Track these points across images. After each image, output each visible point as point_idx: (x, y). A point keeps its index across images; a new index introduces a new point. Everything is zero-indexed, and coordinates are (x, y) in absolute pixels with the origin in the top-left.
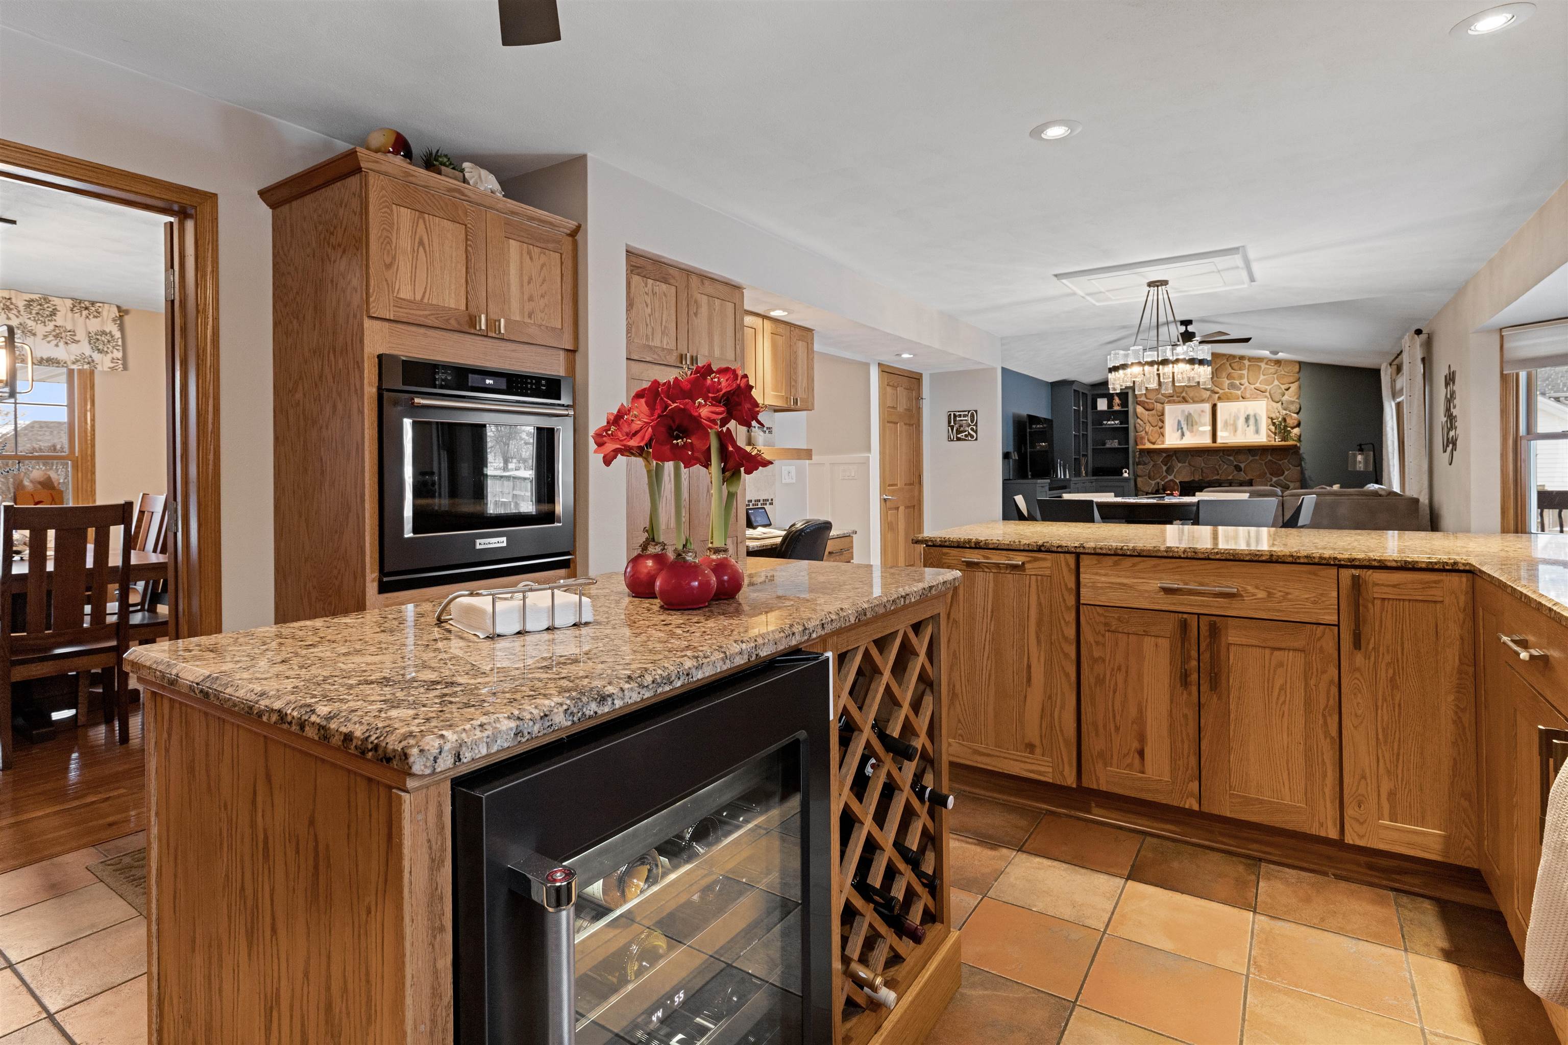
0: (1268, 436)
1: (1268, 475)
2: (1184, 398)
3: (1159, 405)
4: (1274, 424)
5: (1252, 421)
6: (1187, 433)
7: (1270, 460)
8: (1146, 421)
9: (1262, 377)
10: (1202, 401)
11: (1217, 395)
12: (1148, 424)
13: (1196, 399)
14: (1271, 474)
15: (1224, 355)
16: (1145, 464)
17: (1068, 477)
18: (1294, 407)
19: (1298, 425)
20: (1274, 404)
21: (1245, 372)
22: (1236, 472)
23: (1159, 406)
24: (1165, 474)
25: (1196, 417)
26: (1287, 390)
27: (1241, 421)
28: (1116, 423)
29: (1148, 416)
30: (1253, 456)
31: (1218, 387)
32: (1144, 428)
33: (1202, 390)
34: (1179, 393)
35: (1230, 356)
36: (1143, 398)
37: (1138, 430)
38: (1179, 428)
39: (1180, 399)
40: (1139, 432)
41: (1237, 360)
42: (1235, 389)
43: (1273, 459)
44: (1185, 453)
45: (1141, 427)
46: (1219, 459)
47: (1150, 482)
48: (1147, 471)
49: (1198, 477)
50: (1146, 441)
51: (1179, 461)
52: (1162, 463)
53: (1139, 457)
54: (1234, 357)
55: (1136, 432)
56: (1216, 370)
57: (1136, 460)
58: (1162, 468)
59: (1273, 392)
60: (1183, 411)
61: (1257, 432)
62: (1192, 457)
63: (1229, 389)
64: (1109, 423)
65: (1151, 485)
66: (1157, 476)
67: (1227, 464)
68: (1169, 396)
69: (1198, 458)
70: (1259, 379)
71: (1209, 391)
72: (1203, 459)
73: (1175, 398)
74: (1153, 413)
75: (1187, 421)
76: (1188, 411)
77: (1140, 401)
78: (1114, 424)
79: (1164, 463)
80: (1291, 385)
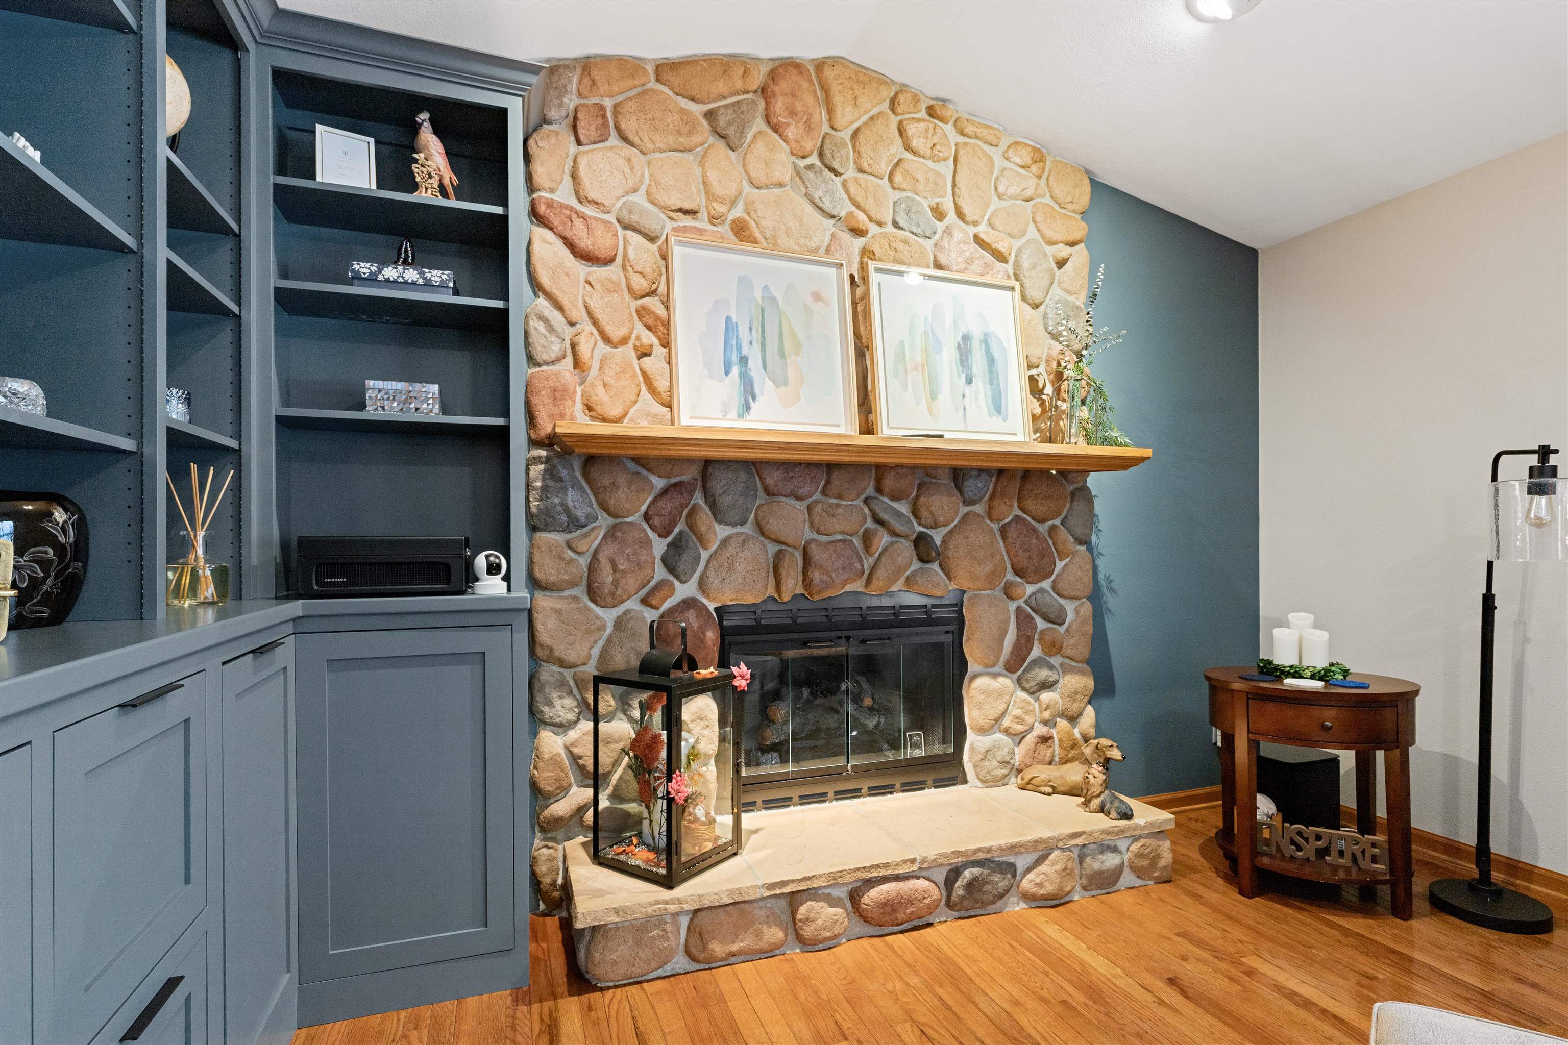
1: (1010, 576)
2: (739, 226)
3: (635, 239)
5: (978, 362)
6: (765, 388)
7: (1017, 518)
8: (578, 313)
9: (995, 204)
10: (810, 255)
11: (860, 242)
12: (588, 327)
13: (787, 241)
14: (1017, 572)
15: (882, 80)
16: (574, 524)
20: (1027, 308)
22: (916, 565)
23: (640, 250)
24: (660, 573)
25: (791, 317)
26: (1061, 264)
27: (948, 355)
28: (428, 275)
29: (588, 287)
30: (967, 502)
31: (864, 211)
32: (573, 346)
33: (809, 208)
34: (721, 200)
35: (903, 88)
36: (564, 195)
37: (541, 356)
38: (735, 358)
39: (725, 229)
40: (547, 363)
41: (923, 114)
42: (918, 225)
43: (1025, 516)
44: (743, 476)
45: (553, 338)
46: (866, 510)
47: (598, 618)
48: (584, 561)
49: (792, 586)
50: (578, 408)
51: (718, 514)
52: (647, 517)
53: (544, 489)
54: (916, 98)
55: (531, 360)
56: (855, 134)
57: (534, 504)
58: (648, 543)
59: (1026, 263)
60: (744, 282)
61: (998, 407)
62: (770, 499)
63: (896, 224)
64: (390, 273)
65: (602, 628)
66: (631, 582)
67: (894, 533)
68: (680, 210)
69: (792, 501)
70: (987, 205)
71: (833, 217)
72: (809, 509)
73: (702, 222)
74: (614, 277)
75: (763, 331)
76: (766, 288)
77: (550, 204)
78: (421, 281)
79: (657, 521)
80: (1070, 250)
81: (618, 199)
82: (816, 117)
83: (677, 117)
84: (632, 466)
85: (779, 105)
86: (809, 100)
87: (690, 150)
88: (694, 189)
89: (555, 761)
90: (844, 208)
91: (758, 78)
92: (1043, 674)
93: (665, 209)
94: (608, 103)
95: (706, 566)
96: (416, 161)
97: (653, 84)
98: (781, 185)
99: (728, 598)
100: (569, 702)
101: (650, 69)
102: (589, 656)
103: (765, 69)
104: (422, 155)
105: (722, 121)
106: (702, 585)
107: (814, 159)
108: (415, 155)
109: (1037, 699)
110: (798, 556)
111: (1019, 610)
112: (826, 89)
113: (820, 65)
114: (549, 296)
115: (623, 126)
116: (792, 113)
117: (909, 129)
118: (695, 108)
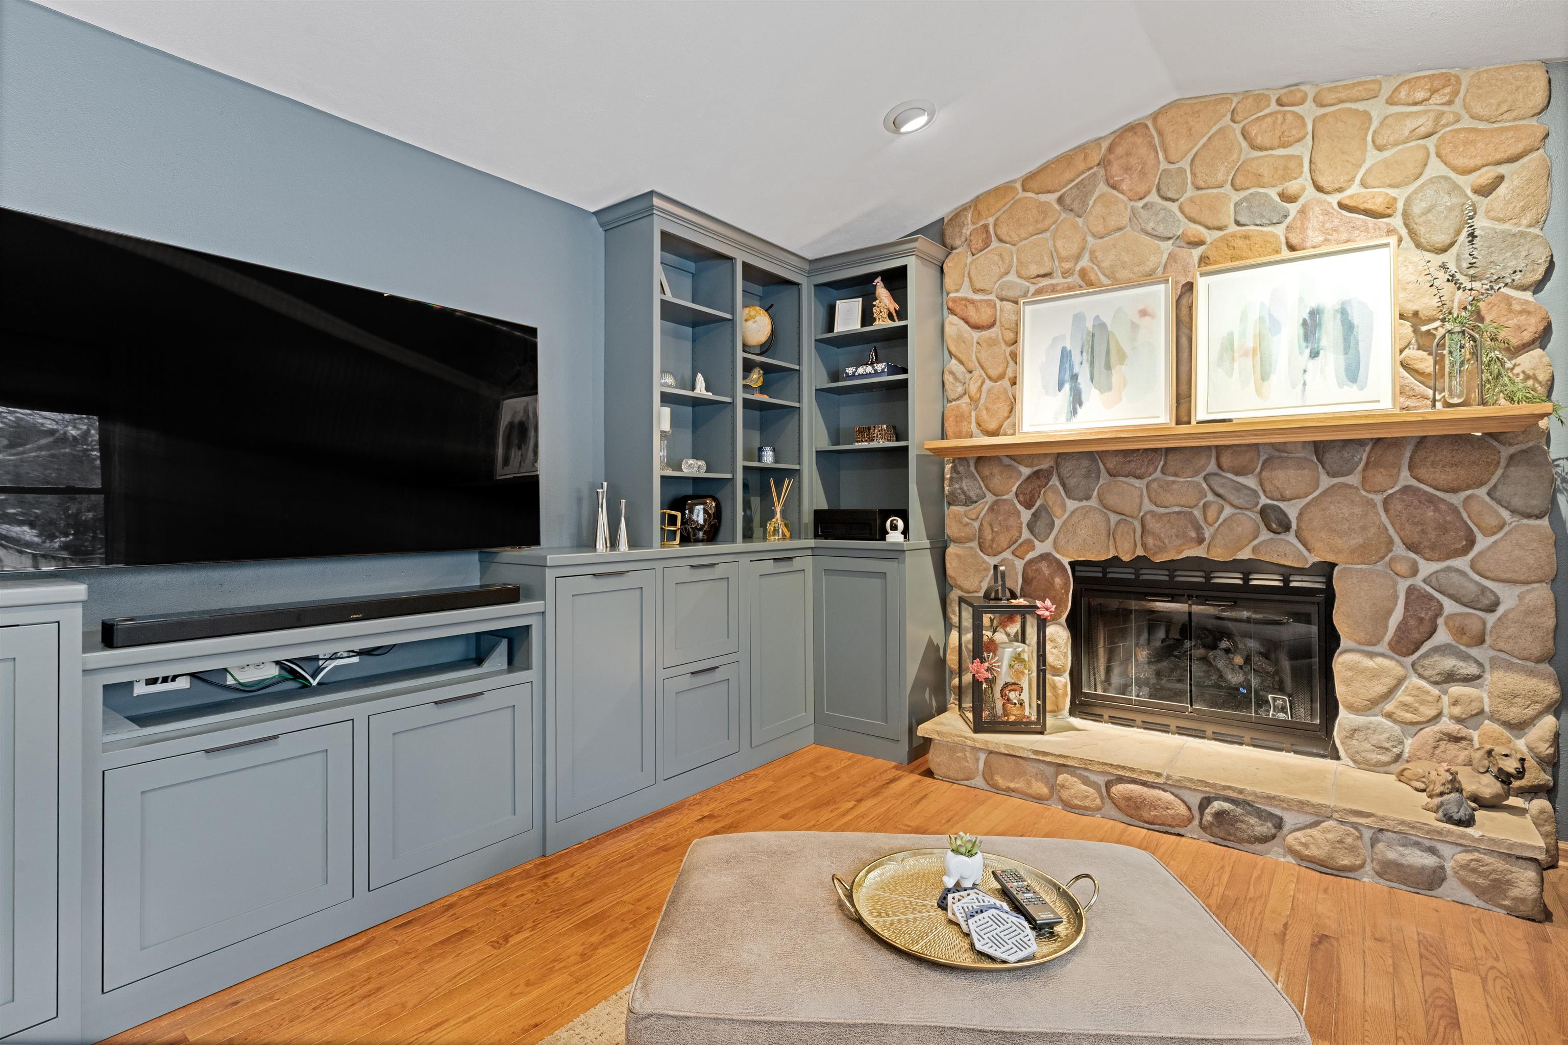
0: (1402, 391)
1: (1399, 549)
2: (1085, 274)
3: (1008, 306)
4: (1425, 341)
5: (1330, 333)
7: (1406, 489)
8: (973, 364)
9: (1373, 157)
10: (1145, 278)
11: (1197, 252)
12: (977, 372)
13: (1123, 274)
14: (1410, 547)
15: (1223, 98)
16: (969, 501)
19: (1543, 337)
21: (1302, 150)
22: (1265, 535)
23: (1005, 313)
24: (1026, 534)
25: (1121, 335)
26: (1485, 191)
27: (1289, 334)
28: (876, 368)
29: (979, 347)
30: (1333, 473)
31: (1200, 223)
32: (968, 387)
33: (1145, 240)
34: (1066, 259)
35: (1245, 95)
36: (965, 292)
37: (951, 396)
38: (1067, 377)
39: (1075, 279)
40: (955, 400)
41: (1275, 106)
42: (1262, 216)
43: (1422, 486)
44: (1085, 463)
45: (958, 384)
46: (1205, 485)
47: (984, 562)
48: (975, 525)
49: (1129, 545)
50: (972, 425)
51: (1069, 492)
52: (1017, 495)
53: (951, 479)
54: (1260, 99)
55: (945, 400)
56: (1194, 160)
57: (946, 489)
58: (1017, 513)
59: (1419, 209)
60: (1079, 319)
61: (1353, 374)
62: (1113, 479)
63: (1238, 223)
64: (861, 370)
65: (987, 569)
66: (1003, 540)
67: (1233, 503)
68: (1038, 276)
69: (1132, 480)
70: (1360, 164)
71: (1170, 238)
72: (1148, 486)
73: (1057, 280)
74: (993, 335)
75: (1092, 352)
76: (1097, 317)
77: (954, 301)
78: (873, 372)
79: (1021, 498)
80: (1502, 169)
81: (995, 283)
82: (1152, 162)
83: (1035, 211)
84: (1007, 461)
85: (1115, 169)
86: (1143, 151)
87: (1046, 230)
88: (1046, 259)
90: (1183, 226)
91: (1097, 156)
92: (1449, 663)
93: (1027, 279)
94: (991, 220)
95: (1059, 532)
96: (875, 306)
97: (1021, 194)
98: (1120, 229)
99: (1077, 555)
101: (1018, 186)
102: (981, 588)
103: (1105, 143)
104: (878, 301)
105: (1068, 201)
106: (1055, 544)
107: (1153, 197)
108: (874, 303)
109: (1445, 692)
110: (1137, 525)
111: (1411, 590)
112: (1163, 134)
113: (1158, 115)
114: (954, 358)
115: (999, 233)
116: (1127, 169)
117: (1253, 131)
118: (1052, 198)
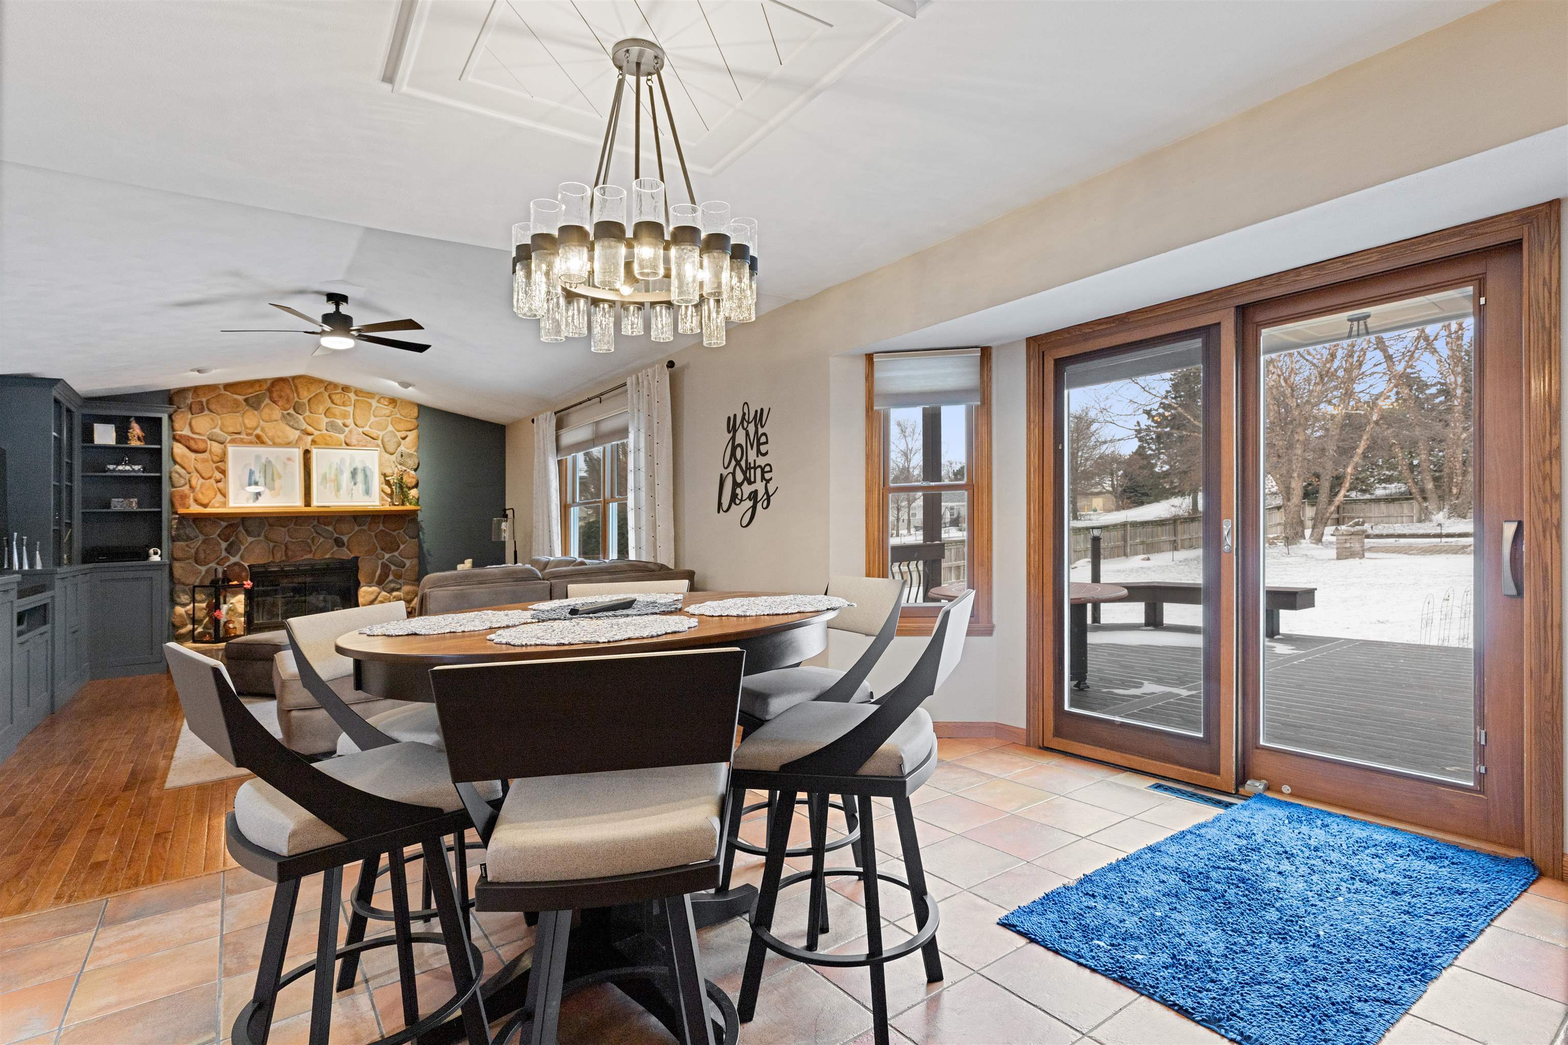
0: (382, 499)
1: (379, 551)
2: (258, 437)
3: (215, 444)
4: (388, 483)
5: (360, 477)
6: (265, 491)
7: (382, 531)
8: (192, 469)
9: (373, 419)
10: (288, 444)
11: (310, 438)
12: (195, 474)
13: (278, 440)
14: (383, 550)
15: (321, 381)
16: (189, 539)
17: (39, 566)
18: (412, 462)
19: (418, 485)
20: (387, 456)
21: (350, 409)
22: (335, 549)
23: (216, 447)
24: (224, 554)
25: (279, 467)
26: (404, 439)
27: (346, 476)
29: (196, 461)
30: (359, 526)
31: (312, 427)
32: (190, 481)
33: (288, 428)
34: (250, 429)
35: (330, 383)
36: (186, 432)
37: (176, 484)
39: (253, 438)
40: (178, 487)
41: (340, 390)
42: (336, 430)
43: (386, 529)
44: (258, 521)
45: (180, 478)
46: (313, 531)
47: (199, 569)
48: (193, 551)
49: (279, 556)
50: (191, 501)
51: (249, 533)
52: (219, 535)
53: (176, 530)
54: (336, 386)
55: (173, 486)
56: (309, 401)
57: (174, 533)
58: (220, 544)
59: (386, 440)
60: (258, 457)
61: (367, 492)
62: (271, 529)
63: (327, 430)
64: (119, 468)
65: (200, 573)
66: (213, 557)
67: (324, 537)
68: (233, 433)
69: (280, 529)
70: (368, 420)
71: (299, 430)
72: (288, 531)
73: (243, 436)
74: (206, 457)
75: (265, 472)
76: (267, 458)
77: (180, 436)
79: (223, 537)
80: (408, 433)
81: (208, 432)
82: (291, 396)
83: (231, 402)
84: (213, 521)
85: (275, 395)
86: (288, 391)
87: (238, 412)
88: (240, 426)
89: (181, 616)
90: (305, 426)
91: (265, 387)
92: (393, 585)
93: (227, 433)
94: (204, 400)
95: (243, 551)
97: (223, 392)
98: (276, 421)
99: (252, 561)
100: (186, 597)
101: (221, 387)
102: (196, 582)
103: (269, 382)
105: (251, 402)
106: (242, 558)
107: (291, 411)
108: (130, 433)
109: (391, 595)
110: (283, 546)
111: (382, 563)
112: (296, 387)
113: (294, 378)
114: (180, 465)
115: (210, 407)
116: (281, 397)
117: (334, 397)
118: (240, 398)
